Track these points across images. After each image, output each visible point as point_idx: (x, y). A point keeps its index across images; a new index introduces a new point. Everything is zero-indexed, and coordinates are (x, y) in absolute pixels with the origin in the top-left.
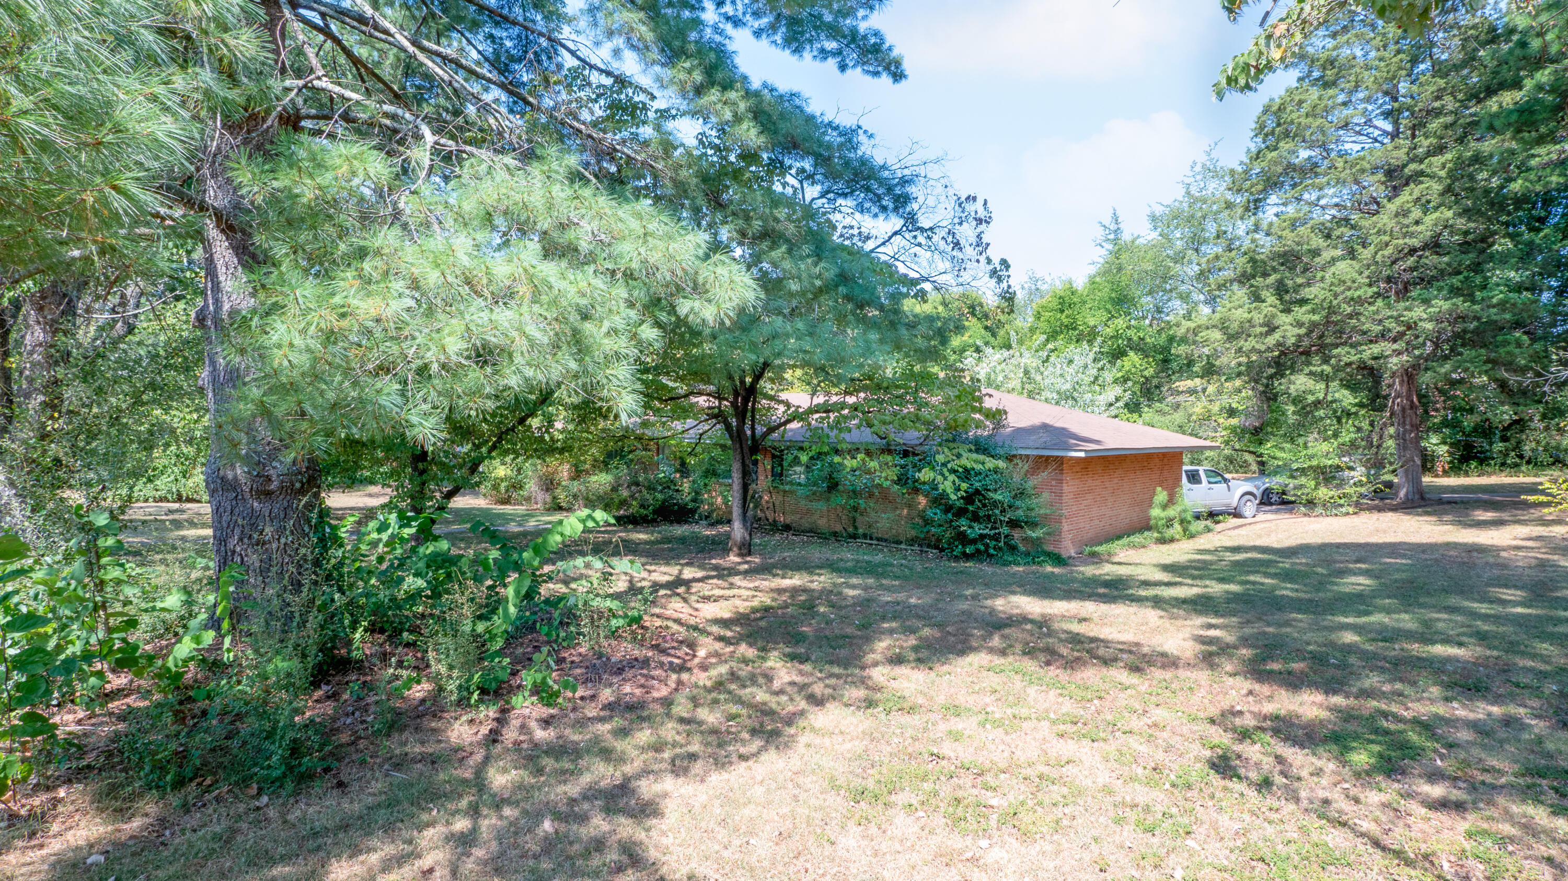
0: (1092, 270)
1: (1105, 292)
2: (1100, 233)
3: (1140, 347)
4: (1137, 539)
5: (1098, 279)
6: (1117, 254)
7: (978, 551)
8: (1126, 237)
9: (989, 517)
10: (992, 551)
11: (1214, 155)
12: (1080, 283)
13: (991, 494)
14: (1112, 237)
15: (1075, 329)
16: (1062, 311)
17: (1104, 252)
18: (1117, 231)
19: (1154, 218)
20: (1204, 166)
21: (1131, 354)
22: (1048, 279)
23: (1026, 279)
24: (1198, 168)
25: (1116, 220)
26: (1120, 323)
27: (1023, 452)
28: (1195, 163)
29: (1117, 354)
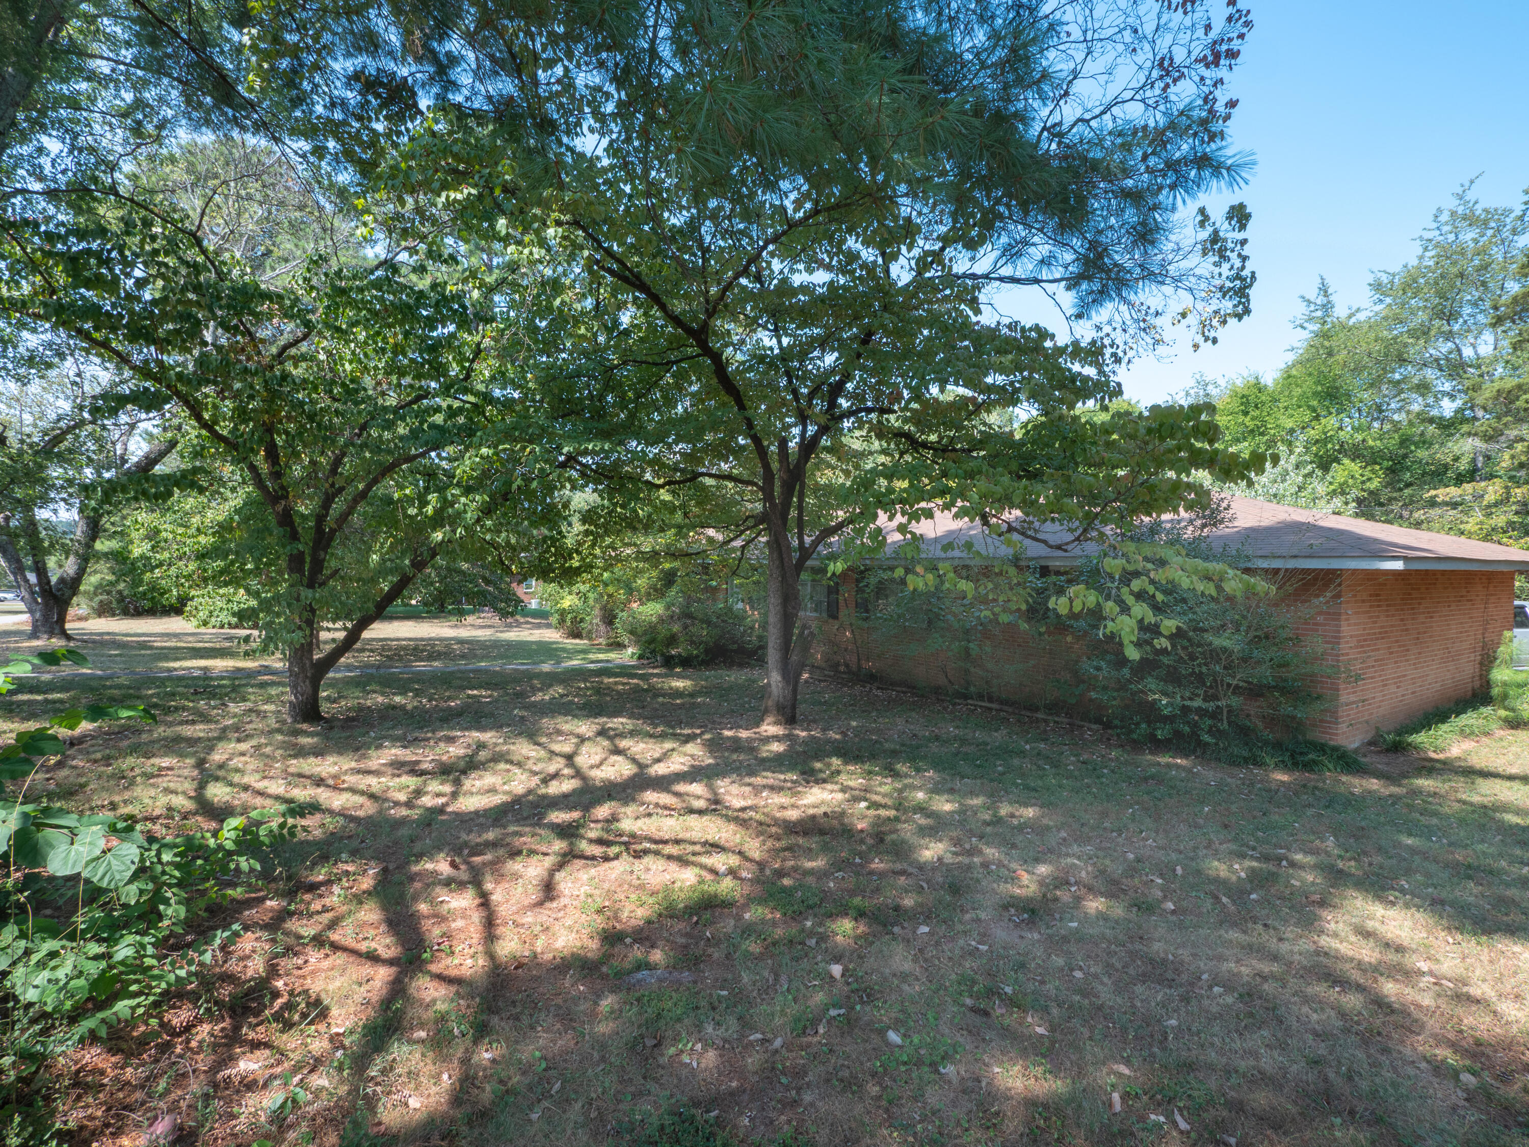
0: (1291, 357)
1: (1309, 385)
2: (1301, 309)
3: (1356, 453)
4: (1468, 719)
5: (1294, 372)
6: (1325, 335)
7: (1178, 734)
8: (1340, 311)
9: (1200, 678)
10: (1206, 738)
11: (1470, 196)
12: (1270, 377)
13: (1209, 637)
14: (1319, 314)
15: (1262, 434)
16: (1246, 413)
17: (1305, 335)
18: (1327, 307)
19: (1377, 287)
20: (1453, 214)
21: (1346, 461)
22: (1222, 382)
23: (1193, 383)
24: (1445, 217)
25: (1324, 290)
26: (1331, 422)
27: (1264, 564)
28: (1440, 210)
29: (1325, 464)
